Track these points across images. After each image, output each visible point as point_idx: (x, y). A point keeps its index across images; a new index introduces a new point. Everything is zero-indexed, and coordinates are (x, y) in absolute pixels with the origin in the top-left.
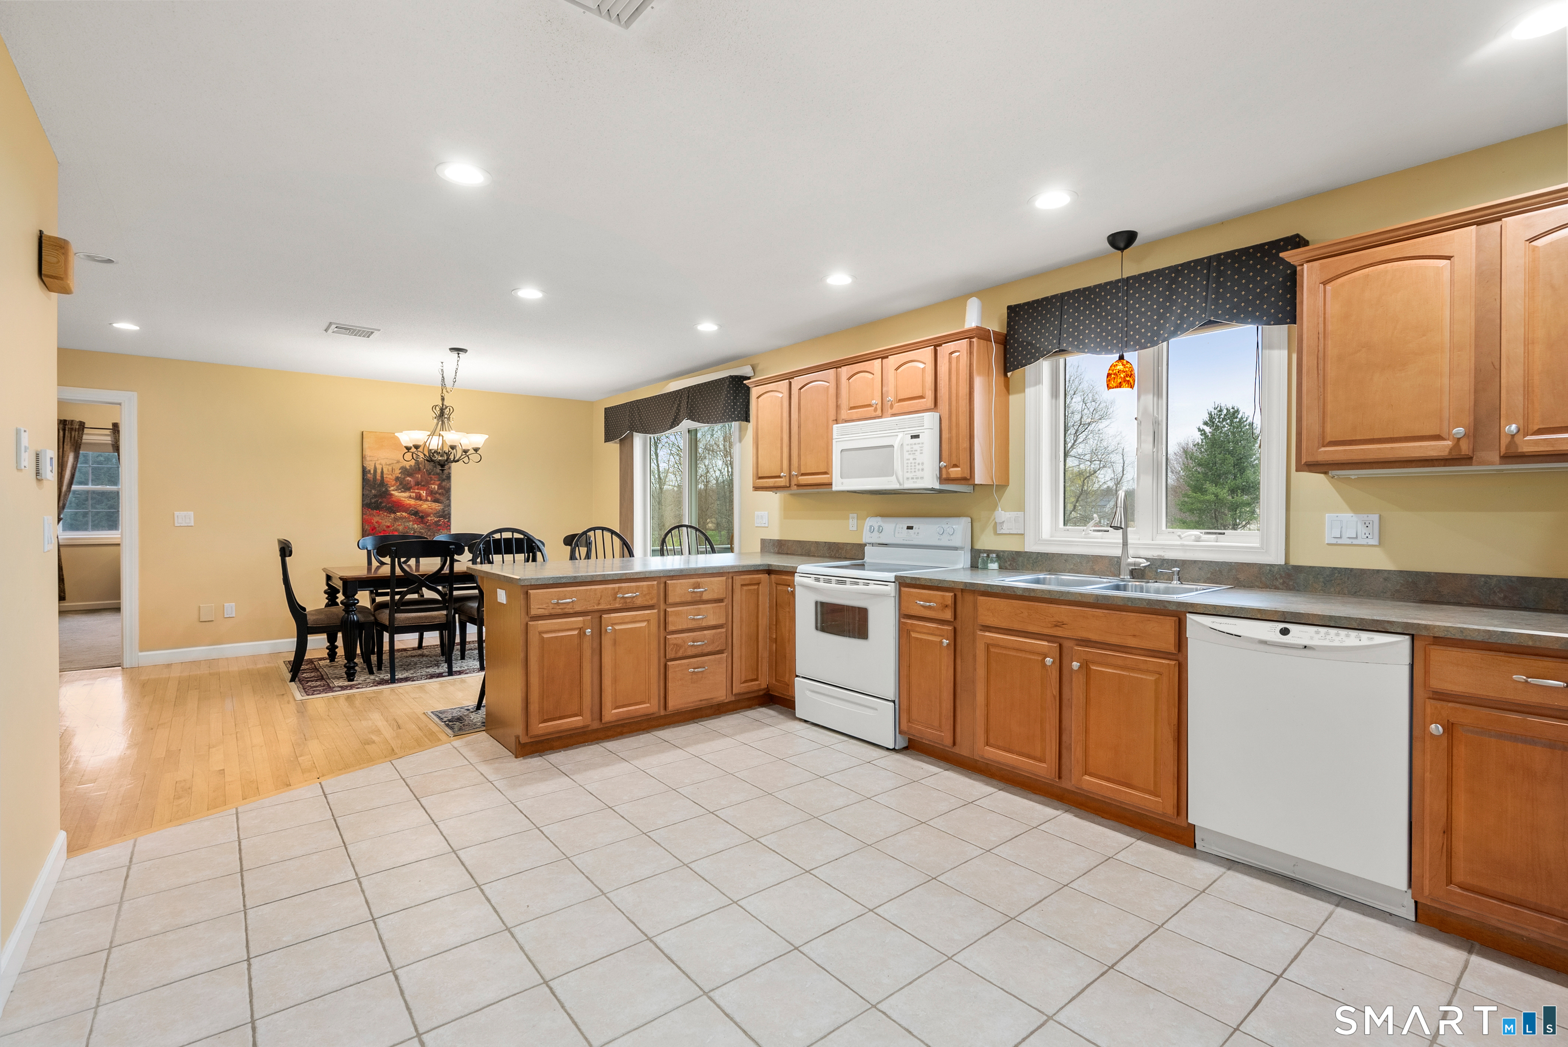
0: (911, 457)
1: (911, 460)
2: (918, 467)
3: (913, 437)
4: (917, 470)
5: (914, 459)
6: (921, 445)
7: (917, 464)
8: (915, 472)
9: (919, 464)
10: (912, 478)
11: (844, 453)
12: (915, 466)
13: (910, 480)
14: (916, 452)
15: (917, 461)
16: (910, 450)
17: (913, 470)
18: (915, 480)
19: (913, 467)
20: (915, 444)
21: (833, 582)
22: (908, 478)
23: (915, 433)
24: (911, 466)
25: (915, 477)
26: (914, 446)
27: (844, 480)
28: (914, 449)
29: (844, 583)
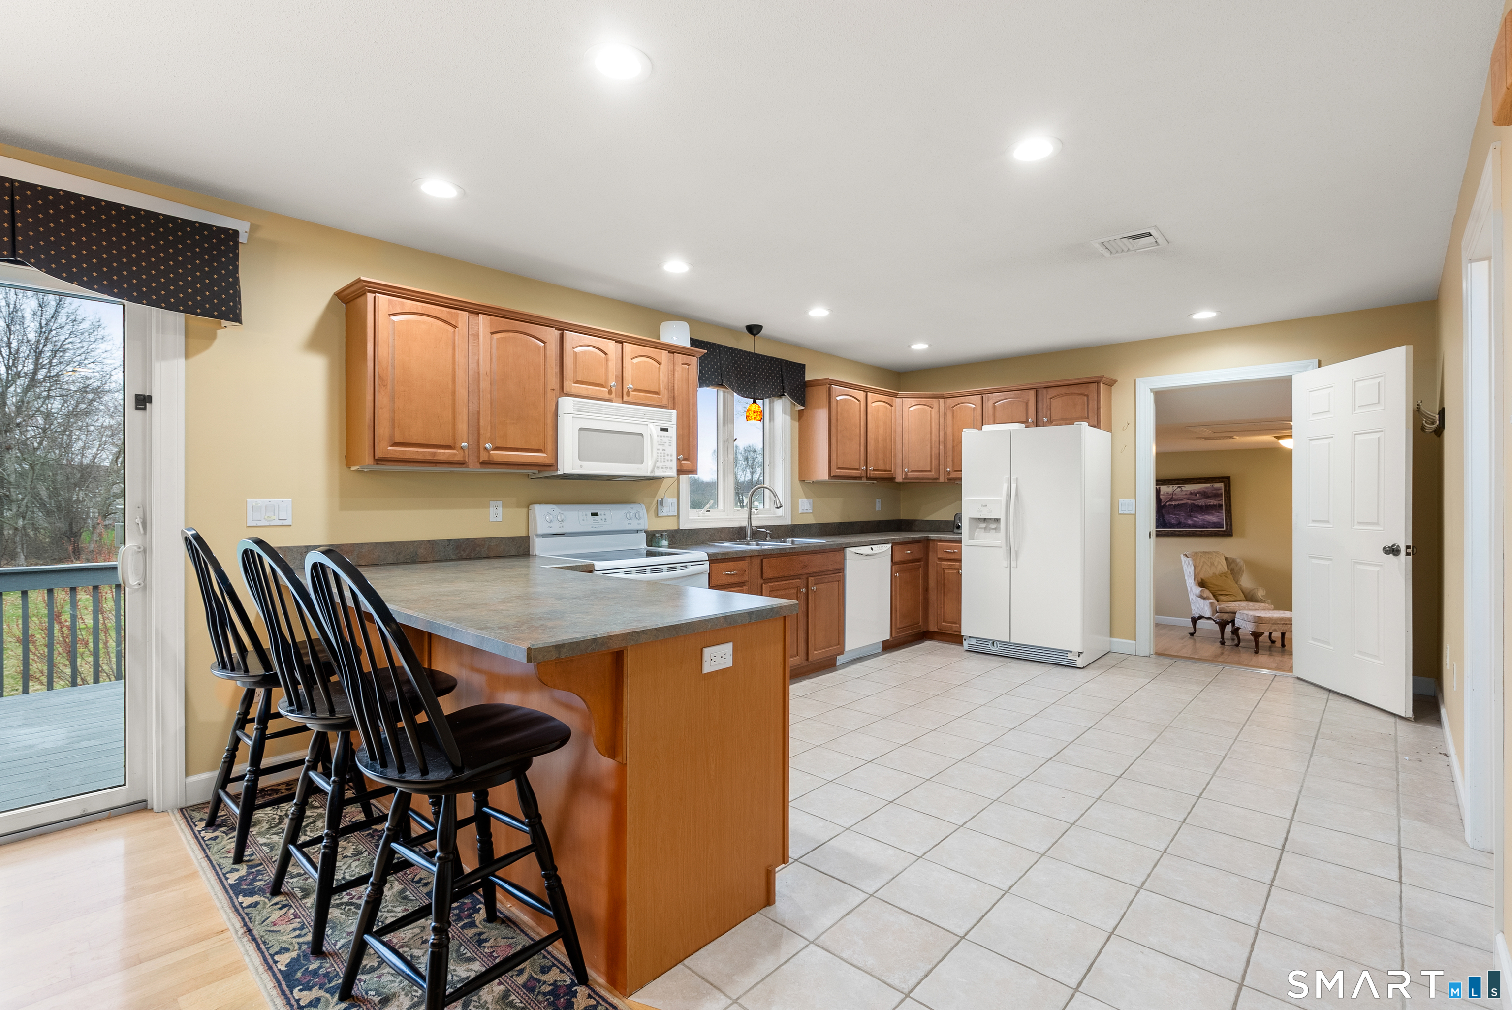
0: (661, 448)
1: (661, 451)
2: (667, 458)
3: (662, 430)
4: (666, 460)
5: (664, 450)
6: (669, 438)
7: (666, 455)
8: (664, 461)
9: (668, 455)
10: (662, 468)
11: (582, 432)
12: (664, 456)
13: (660, 469)
14: (665, 444)
15: (667, 452)
16: (660, 441)
17: (663, 460)
18: (664, 469)
19: (663, 457)
20: (664, 436)
21: (648, 571)
22: (658, 467)
23: (664, 426)
24: (661, 456)
25: (664, 466)
26: (663, 438)
27: (584, 463)
28: (663, 441)
29: (644, 572)
